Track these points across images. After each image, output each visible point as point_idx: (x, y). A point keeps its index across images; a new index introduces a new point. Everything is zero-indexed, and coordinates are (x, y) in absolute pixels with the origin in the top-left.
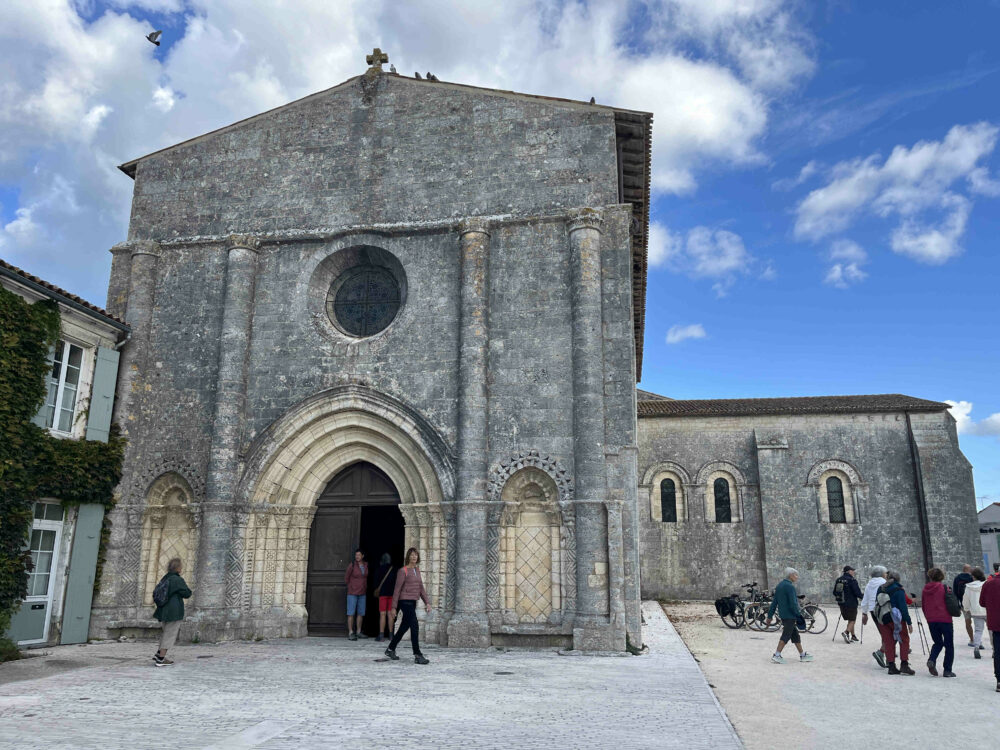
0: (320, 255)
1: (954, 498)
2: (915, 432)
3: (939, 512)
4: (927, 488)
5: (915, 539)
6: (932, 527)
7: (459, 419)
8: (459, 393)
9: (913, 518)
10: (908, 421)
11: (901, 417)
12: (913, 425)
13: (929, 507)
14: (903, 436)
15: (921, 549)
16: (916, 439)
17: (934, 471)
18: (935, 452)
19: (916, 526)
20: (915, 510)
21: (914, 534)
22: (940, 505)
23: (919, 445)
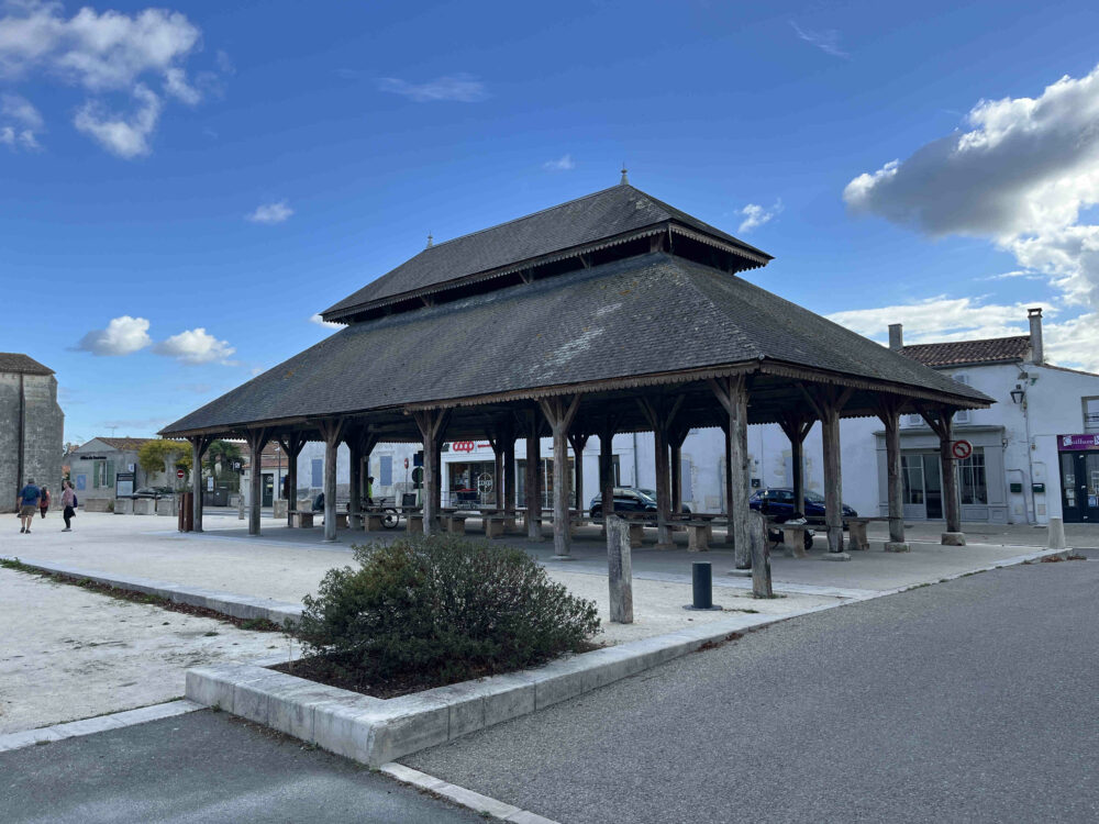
1: (46, 437)
2: (25, 389)
3: (34, 447)
4: (27, 430)
5: (13, 465)
6: (26, 457)
9: (14, 452)
10: (22, 380)
11: (17, 377)
12: (25, 383)
13: (26, 444)
14: (17, 392)
15: (17, 473)
16: (25, 394)
17: (34, 417)
18: (37, 405)
19: (16, 456)
20: (17, 444)
21: (13, 462)
22: (34, 441)
23: (26, 398)
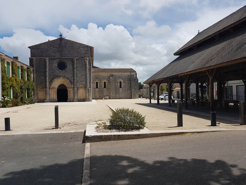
0: (56, 61)
1: (135, 84)
7: (74, 80)
8: (74, 77)
13: (132, 86)
14: (130, 75)
18: (133, 78)
19: (130, 88)
